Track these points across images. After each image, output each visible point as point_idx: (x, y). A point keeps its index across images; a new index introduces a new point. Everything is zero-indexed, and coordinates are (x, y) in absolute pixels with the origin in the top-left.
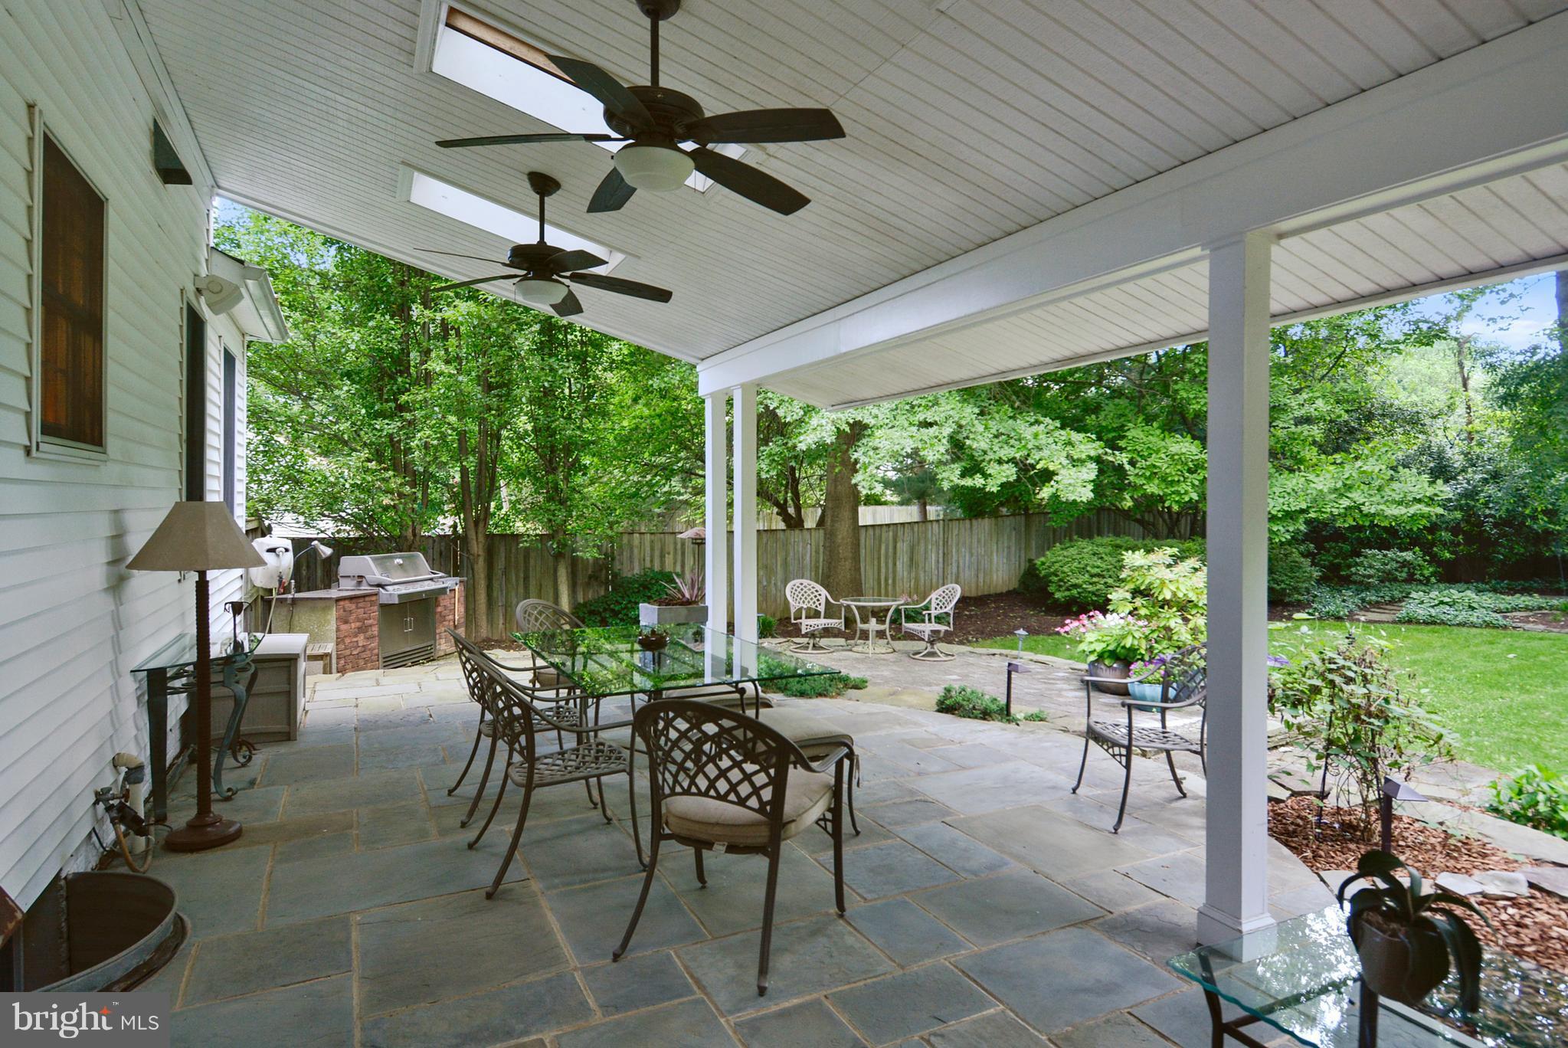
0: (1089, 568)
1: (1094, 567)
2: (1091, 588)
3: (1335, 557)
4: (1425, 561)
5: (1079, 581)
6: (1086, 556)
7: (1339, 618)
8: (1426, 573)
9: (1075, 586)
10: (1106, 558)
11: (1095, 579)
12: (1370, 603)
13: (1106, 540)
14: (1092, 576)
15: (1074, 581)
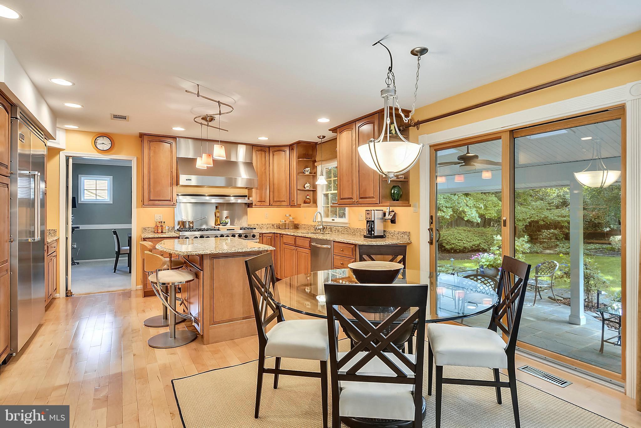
0: (457, 238)
1: (458, 237)
2: (458, 244)
3: (531, 232)
4: (560, 233)
5: (455, 242)
6: (455, 234)
7: (537, 253)
8: (561, 237)
9: (453, 244)
10: (462, 234)
11: (460, 241)
12: (545, 248)
13: (461, 228)
14: (459, 240)
15: (453, 242)
